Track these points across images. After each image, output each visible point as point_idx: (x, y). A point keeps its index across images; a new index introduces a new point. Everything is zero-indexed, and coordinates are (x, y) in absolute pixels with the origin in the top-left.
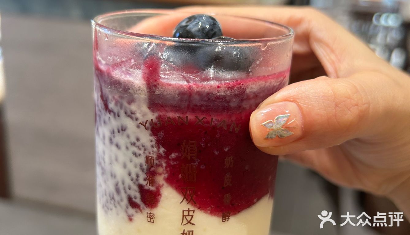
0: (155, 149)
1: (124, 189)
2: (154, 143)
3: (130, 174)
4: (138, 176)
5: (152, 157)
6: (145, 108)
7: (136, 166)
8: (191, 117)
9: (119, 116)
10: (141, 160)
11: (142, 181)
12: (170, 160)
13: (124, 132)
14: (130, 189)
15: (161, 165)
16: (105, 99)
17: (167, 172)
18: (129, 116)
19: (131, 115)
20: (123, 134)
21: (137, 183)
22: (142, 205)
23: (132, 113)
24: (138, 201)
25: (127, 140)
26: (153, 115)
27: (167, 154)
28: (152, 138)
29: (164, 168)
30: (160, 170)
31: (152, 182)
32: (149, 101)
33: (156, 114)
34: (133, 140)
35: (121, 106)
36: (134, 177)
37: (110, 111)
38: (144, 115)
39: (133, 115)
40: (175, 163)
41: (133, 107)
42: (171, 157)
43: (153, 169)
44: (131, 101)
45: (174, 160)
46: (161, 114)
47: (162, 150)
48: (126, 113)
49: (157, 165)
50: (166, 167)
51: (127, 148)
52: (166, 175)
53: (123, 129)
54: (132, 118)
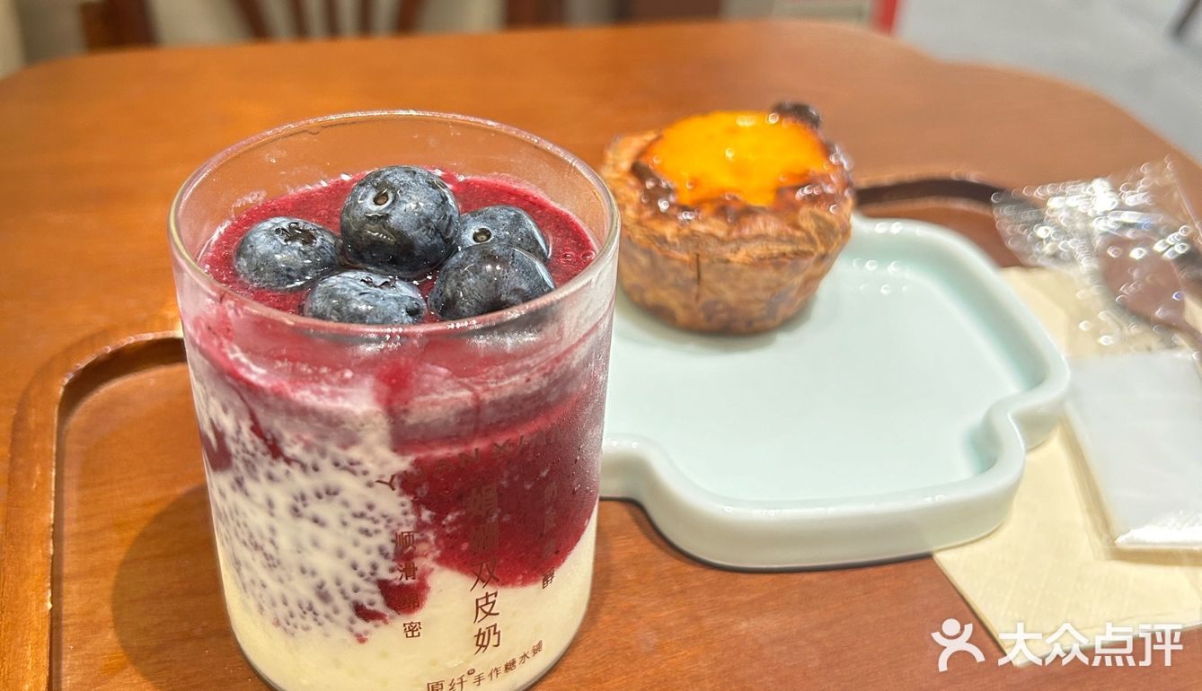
0: (412, 517)
1: (343, 592)
2: (409, 506)
3: (354, 567)
4: (374, 567)
5: (409, 533)
6: (384, 452)
7: (368, 552)
8: (479, 445)
9: (316, 469)
10: (384, 539)
11: (384, 573)
12: (444, 526)
13: (332, 497)
14: (356, 590)
15: (426, 540)
16: (269, 437)
17: (439, 547)
18: (345, 469)
19: (351, 467)
20: (329, 501)
21: (374, 578)
22: (389, 613)
23: (352, 464)
24: (379, 605)
25: (343, 510)
26: (404, 460)
27: (437, 519)
28: (407, 500)
29: (433, 543)
30: (423, 547)
31: (409, 571)
32: (394, 439)
33: (411, 458)
34: (358, 507)
35: (323, 453)
36: (367, 570)
37: (288, 461)
38: (383, 464)
39: (355, 468)
40: (455, 528)
41: (355, 453)
42: (447, 521)
43: (410, 548)
44: (350, 440)
45: (452, 524)
46: (422, 455)
47: (426, 515)
48: (337, 464)
49: (418, 541)
50: (436, 541)
51: (344, 524)
52: (438, 553)
53: (332, 491)
54: (354, 473)
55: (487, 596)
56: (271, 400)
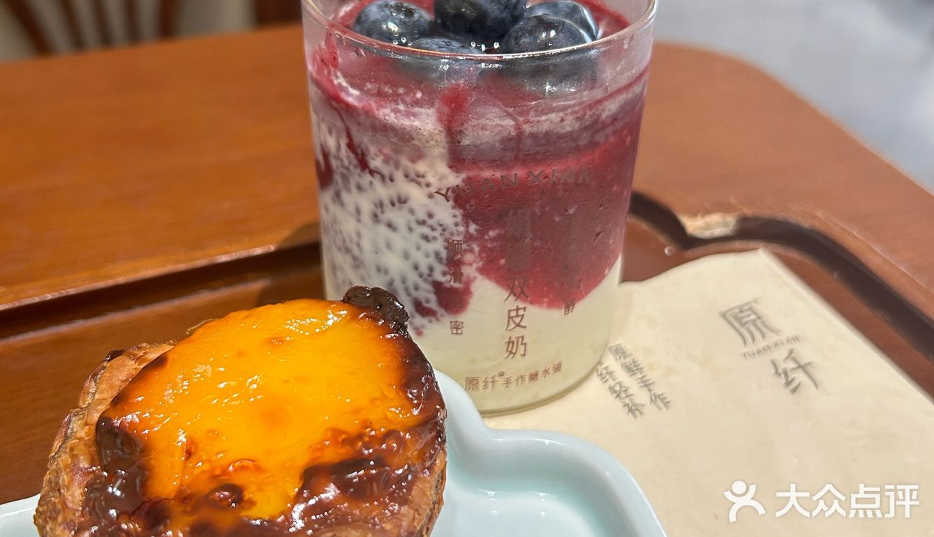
0: (461, 229)
1: (407, 290)
2: (459, 219)
3: (416, 268)
4: (431, 269)
5: (458, 241)
6: (443, 168)
7: (427, 256)
8: (519, 172)
9: (392, 180)
10: (439, 245)
11: (438, 276)
12: (487, 240)
13: (403, 205)
14: (417, 288)
15: (472, 251)
16: (359, 152)
17: (482, 259)
18: (413, 180)
19: (417, 179)
20: (400, 209)
21: (430, 279)
22: (440, 311)
23: (418, 176)
24: (433, 305)
25: (409, 216)
26: (457, 177)
27: (482, 233)
28: (458, 212)
29: (477, 254)
30: (469, 257)
31: (458, 276)
32: (450, 157)
33: (463, 176)
34: (421, 215)
35: (397, 166)
36: (425, 270)
37: (372, 172)
38: (442, 178)
39: (421, 180)
40: (495, 244)
41: (421, 167)
42: (489, 236)
43: (459, 256)
44: (418, 155)
45: (493, 240)
46: (471, 174)
47: (473, 228)
48: (407, 176)
49: (465, 251)
50: (480, 253)
51: (410, 229)
52: (480, 264)
53: (402, 201)
54: (418, 183)
55: (518, 309)
56: (362, 118)
